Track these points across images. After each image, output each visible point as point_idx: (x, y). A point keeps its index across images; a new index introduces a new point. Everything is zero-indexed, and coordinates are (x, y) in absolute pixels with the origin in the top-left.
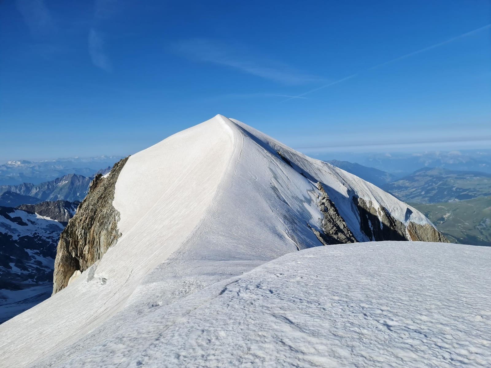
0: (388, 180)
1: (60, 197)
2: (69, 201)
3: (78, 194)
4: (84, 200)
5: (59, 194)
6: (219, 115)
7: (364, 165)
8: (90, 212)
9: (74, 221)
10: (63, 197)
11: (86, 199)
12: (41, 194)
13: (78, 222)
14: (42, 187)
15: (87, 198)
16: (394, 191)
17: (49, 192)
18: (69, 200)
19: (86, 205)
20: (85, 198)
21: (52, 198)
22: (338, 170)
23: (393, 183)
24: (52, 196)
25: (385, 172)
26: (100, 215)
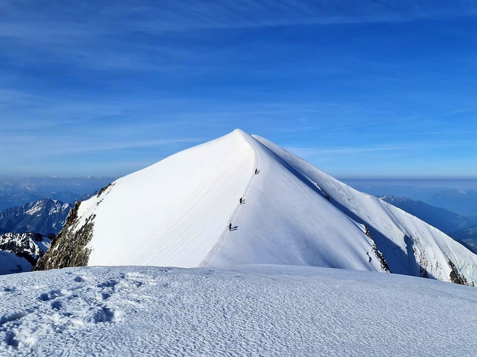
0: (462, 225)
1: (30, 228)
2: (41, 234)
3: (54, 225)
4: (59, 235)
5: (29, 224)
6: (238, 129)
7: (429, 204)
8: (65, 250)
9: (44, 261)
10: (33, 228)
11: (61, 234)
12: (5, 223)
13: (50, 263)
14: (7, 214)
15: (62, 232)
16: (469, 240)
17: (16, 221)
18: (42, 232)
19: (60, 241)
20: (61, 232)
21: (20, 228)
22: (393, 208)
23: (468, 229)
24: (20, 227)
25: (458, 215)
26: (77, 255)
